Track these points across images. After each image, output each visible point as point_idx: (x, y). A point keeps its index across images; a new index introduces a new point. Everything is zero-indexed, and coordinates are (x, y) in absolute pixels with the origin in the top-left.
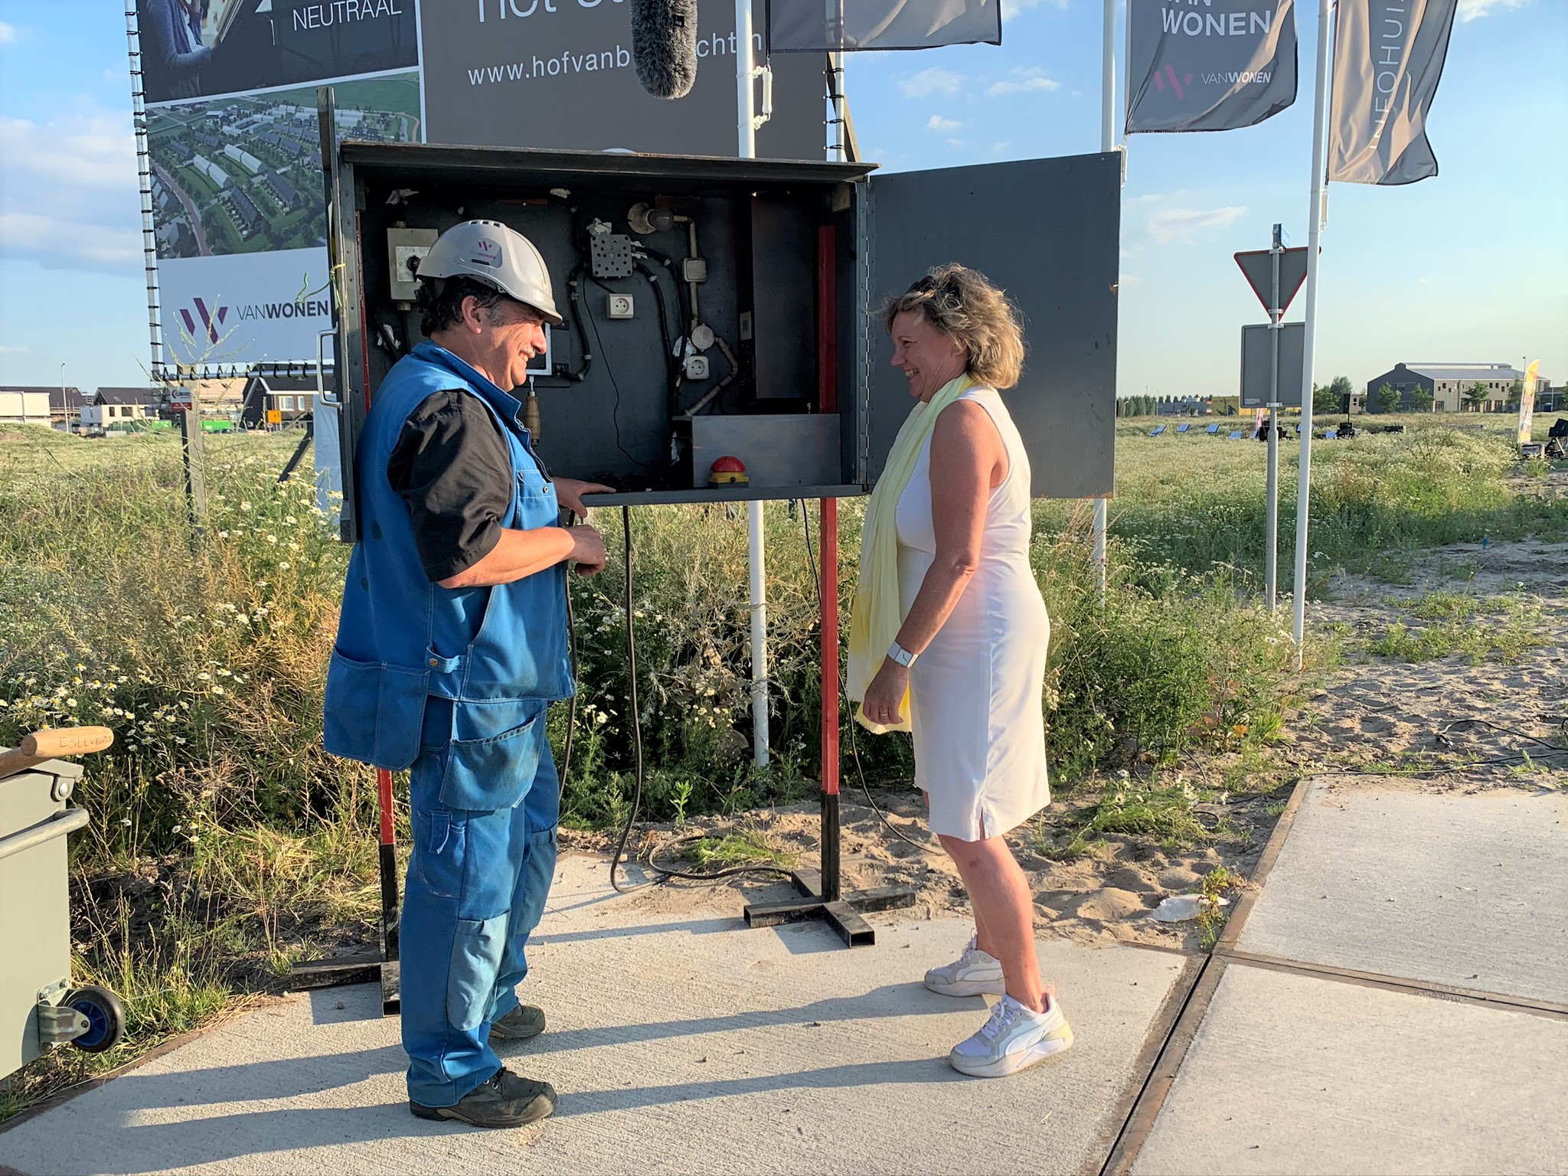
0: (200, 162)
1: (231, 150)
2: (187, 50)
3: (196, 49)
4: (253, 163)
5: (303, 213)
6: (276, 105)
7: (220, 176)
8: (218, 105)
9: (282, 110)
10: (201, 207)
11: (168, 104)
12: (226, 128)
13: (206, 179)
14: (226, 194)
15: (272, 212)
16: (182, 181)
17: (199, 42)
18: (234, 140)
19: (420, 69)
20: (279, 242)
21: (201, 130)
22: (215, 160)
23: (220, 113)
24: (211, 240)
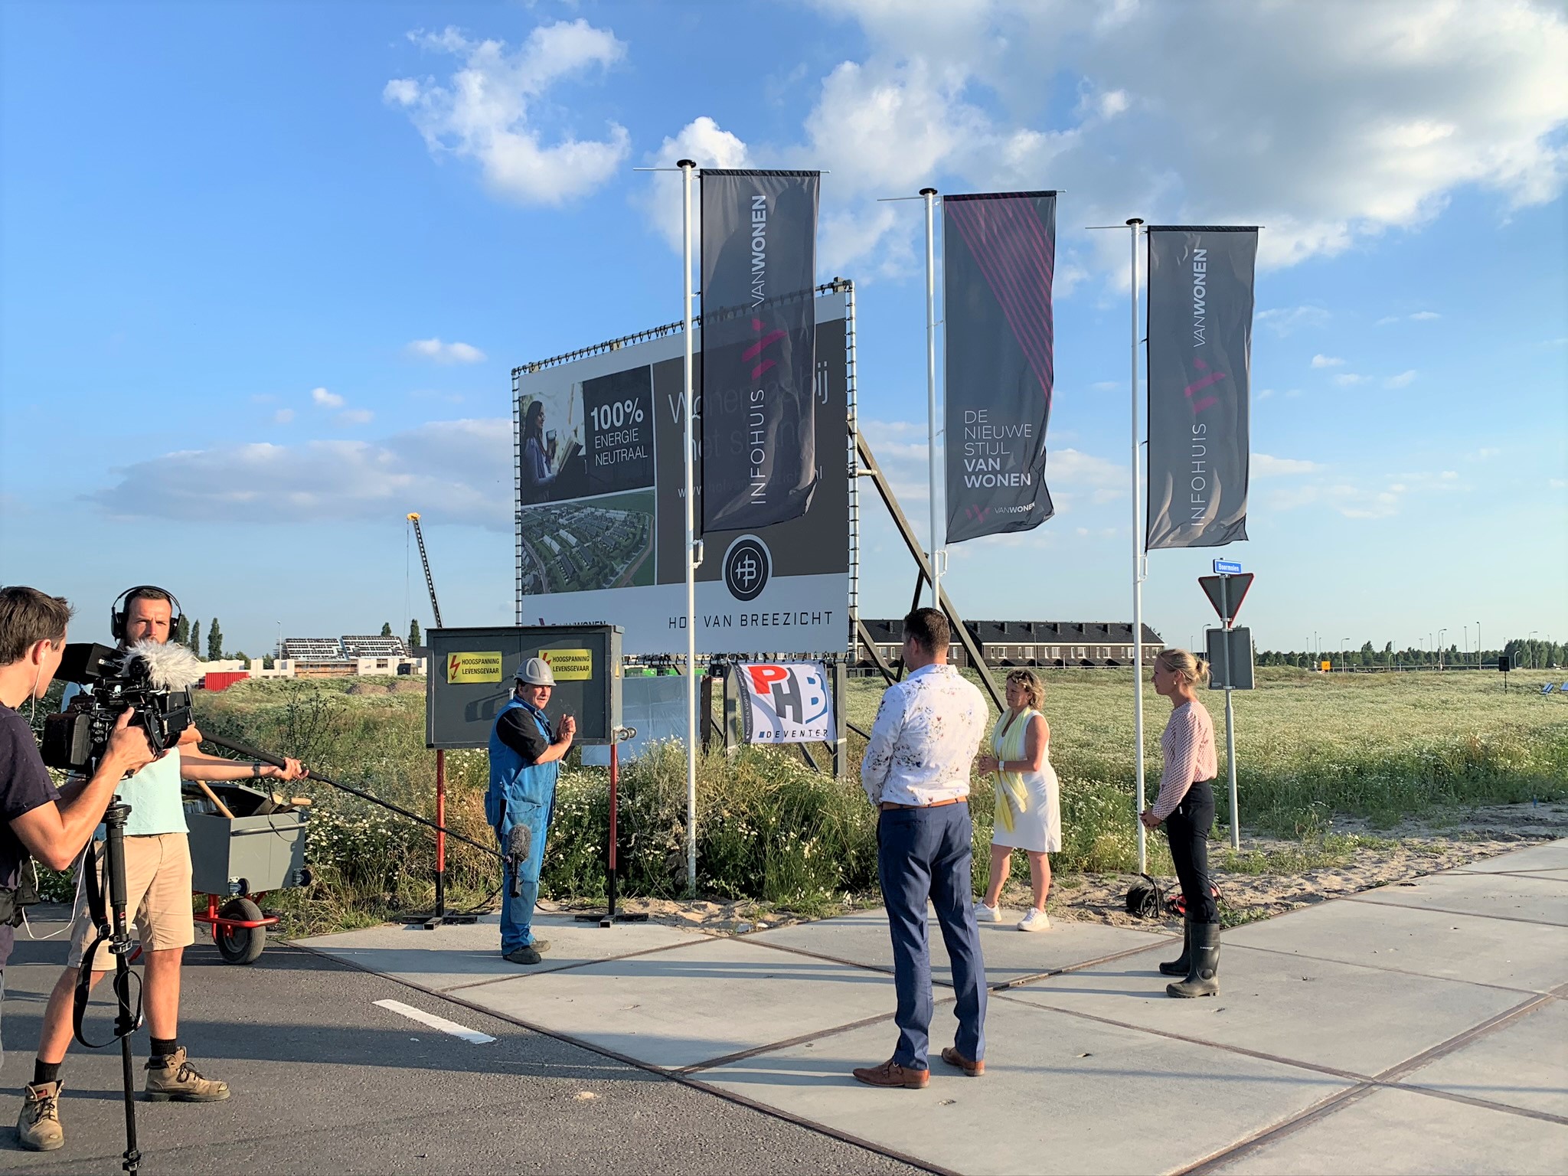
0: (547, 539)
1: (563, 533)
2: (544, 476)
3: (548, 475)
4: (573, 540)
5: (597, 569)
6: (586, 507)
7: (556, 547)
8: (557, 507)
9: (589, 510)
10: (546, 565)
11: (532, 506)
12: (560, 520)
13: (549, 549)
14: (559, 558)
15: (581, 568)
16: (537, 550)
17: (550, 472)
18: (564, 527)
19: (655, 488)
20: (583, 587)
21: (548, 521)
22: (554, 538)
23: (558, 512)
24: (550, 584)
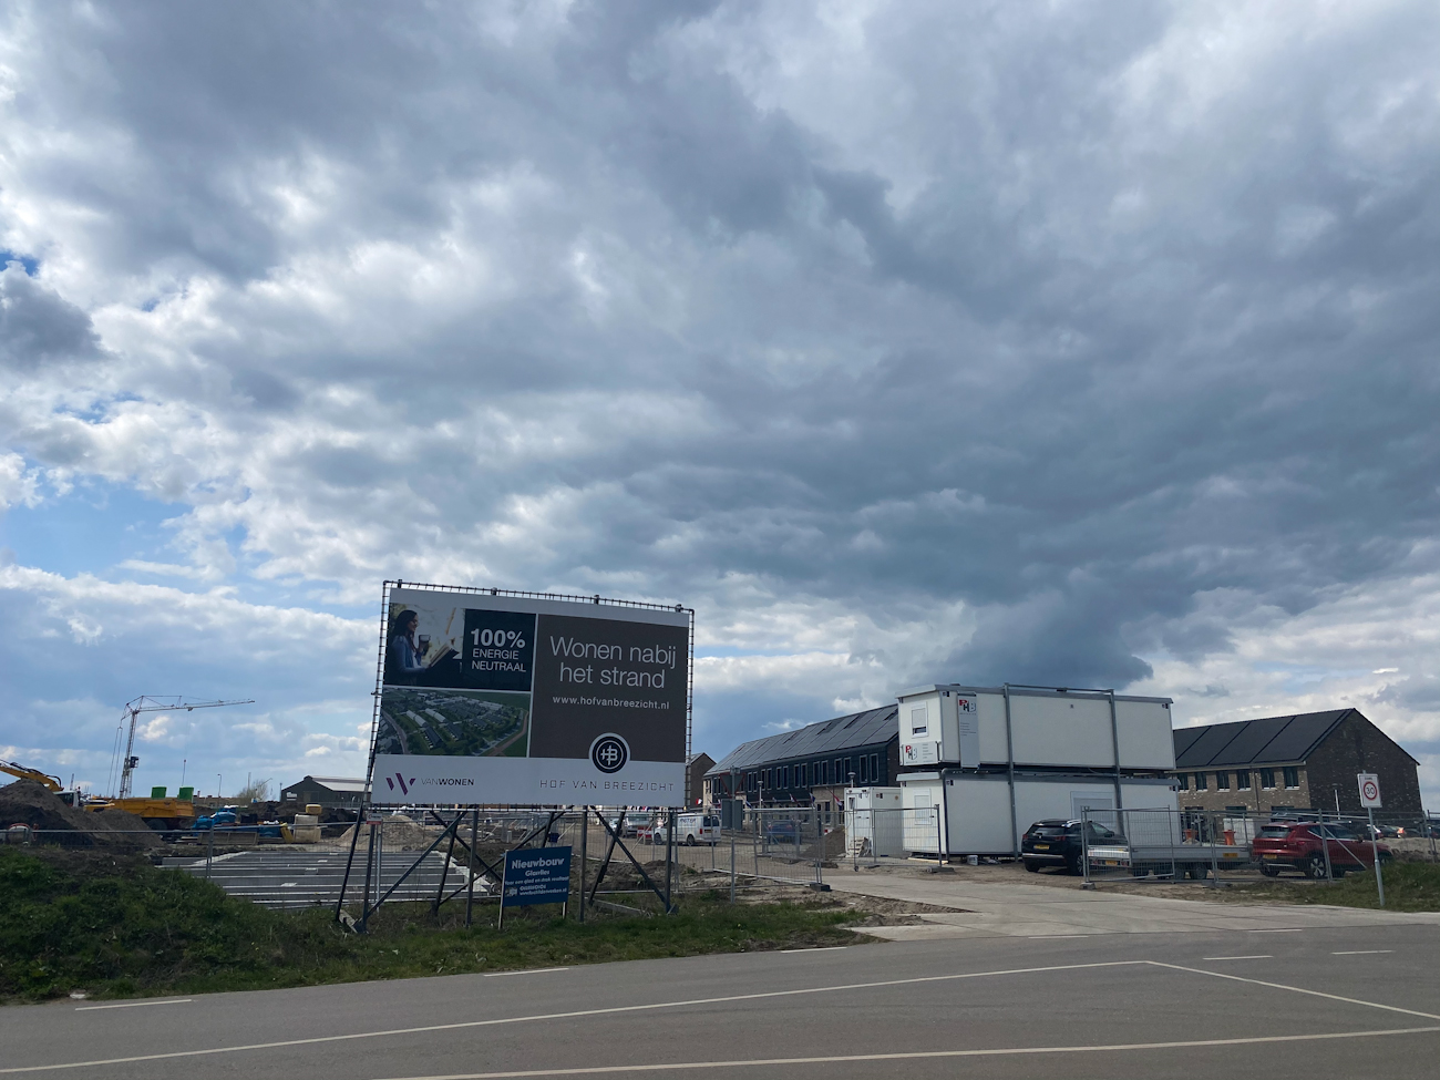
0: (410, 714)
1: (428, 711)
2: (412, 666)
3: (416, 666)
4: (441, 718)
5: (465, 741)
6: (457, 696)
7: (420, 721)
8: (424, 691)
9: (461, 698)
10: (407, 733)
11: (396, 687)
12: (427, 702)
13: (413, 722)
14: (423, 729)
15: (448, 739)
16: (398, 721)
17: (419, 663)
18: (431, 707)
19: (532, 693)
20: (450, 752)
21: (413, 700)
22: (419, 714)
23: (426, 695)
24: (409, 749)
